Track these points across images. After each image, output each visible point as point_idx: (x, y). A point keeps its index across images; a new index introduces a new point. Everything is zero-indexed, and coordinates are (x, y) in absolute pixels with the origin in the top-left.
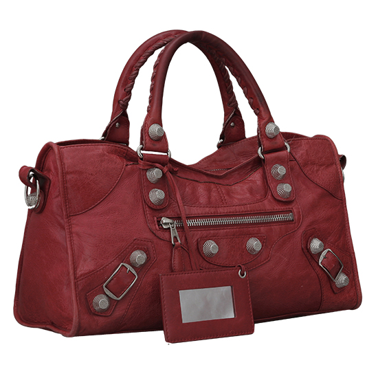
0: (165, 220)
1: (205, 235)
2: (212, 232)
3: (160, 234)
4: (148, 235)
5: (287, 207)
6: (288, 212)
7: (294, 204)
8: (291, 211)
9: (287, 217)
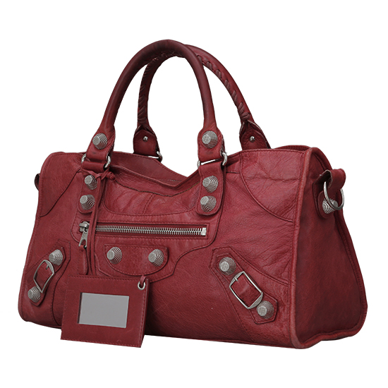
3: (79, 236)
5: (203, 221)
6: (202, 226)
7: (213, 219)
8: (205, 226)
9: (197, 231)
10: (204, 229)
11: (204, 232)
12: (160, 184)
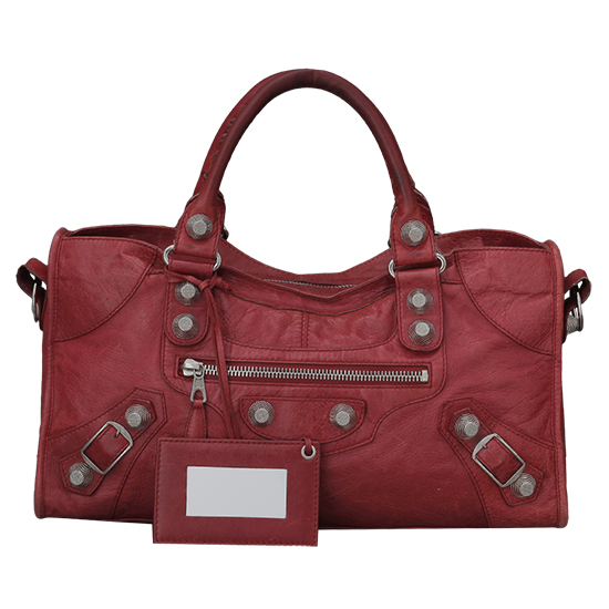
0: (189, 363)
1: (255, 392)
2: (268, 388)
3: (178, 383)
4: (158, 384)
5: (420, 360)
6: (419, 368)
7: (435, 357)
8: (426, 368)
9: (413, 376)
10: (425, 372)
11: (424, 376)
12: (298, 294)
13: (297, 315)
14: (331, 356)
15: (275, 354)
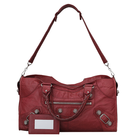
1: (59, 107)
2: (61, 106)
7: (93, 100)
10: (91, 103)
13: (67, 92)
14: (73, 100)
15: (63, 100)
